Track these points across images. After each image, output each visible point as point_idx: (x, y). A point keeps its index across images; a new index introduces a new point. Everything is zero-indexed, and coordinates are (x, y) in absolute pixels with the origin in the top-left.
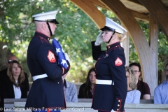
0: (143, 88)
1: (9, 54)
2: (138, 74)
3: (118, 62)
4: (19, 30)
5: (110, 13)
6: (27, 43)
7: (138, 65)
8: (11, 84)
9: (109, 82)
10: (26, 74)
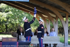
0: (47, 33)
1: (20, 26)
2: (46, 30)
3: (42, 27)
4: (22, 21)
5: (40, 17)
6: (23, 24)
7: (46, 28)
8: (20, 32)
9: (40, 32)
10: (23, 30)
